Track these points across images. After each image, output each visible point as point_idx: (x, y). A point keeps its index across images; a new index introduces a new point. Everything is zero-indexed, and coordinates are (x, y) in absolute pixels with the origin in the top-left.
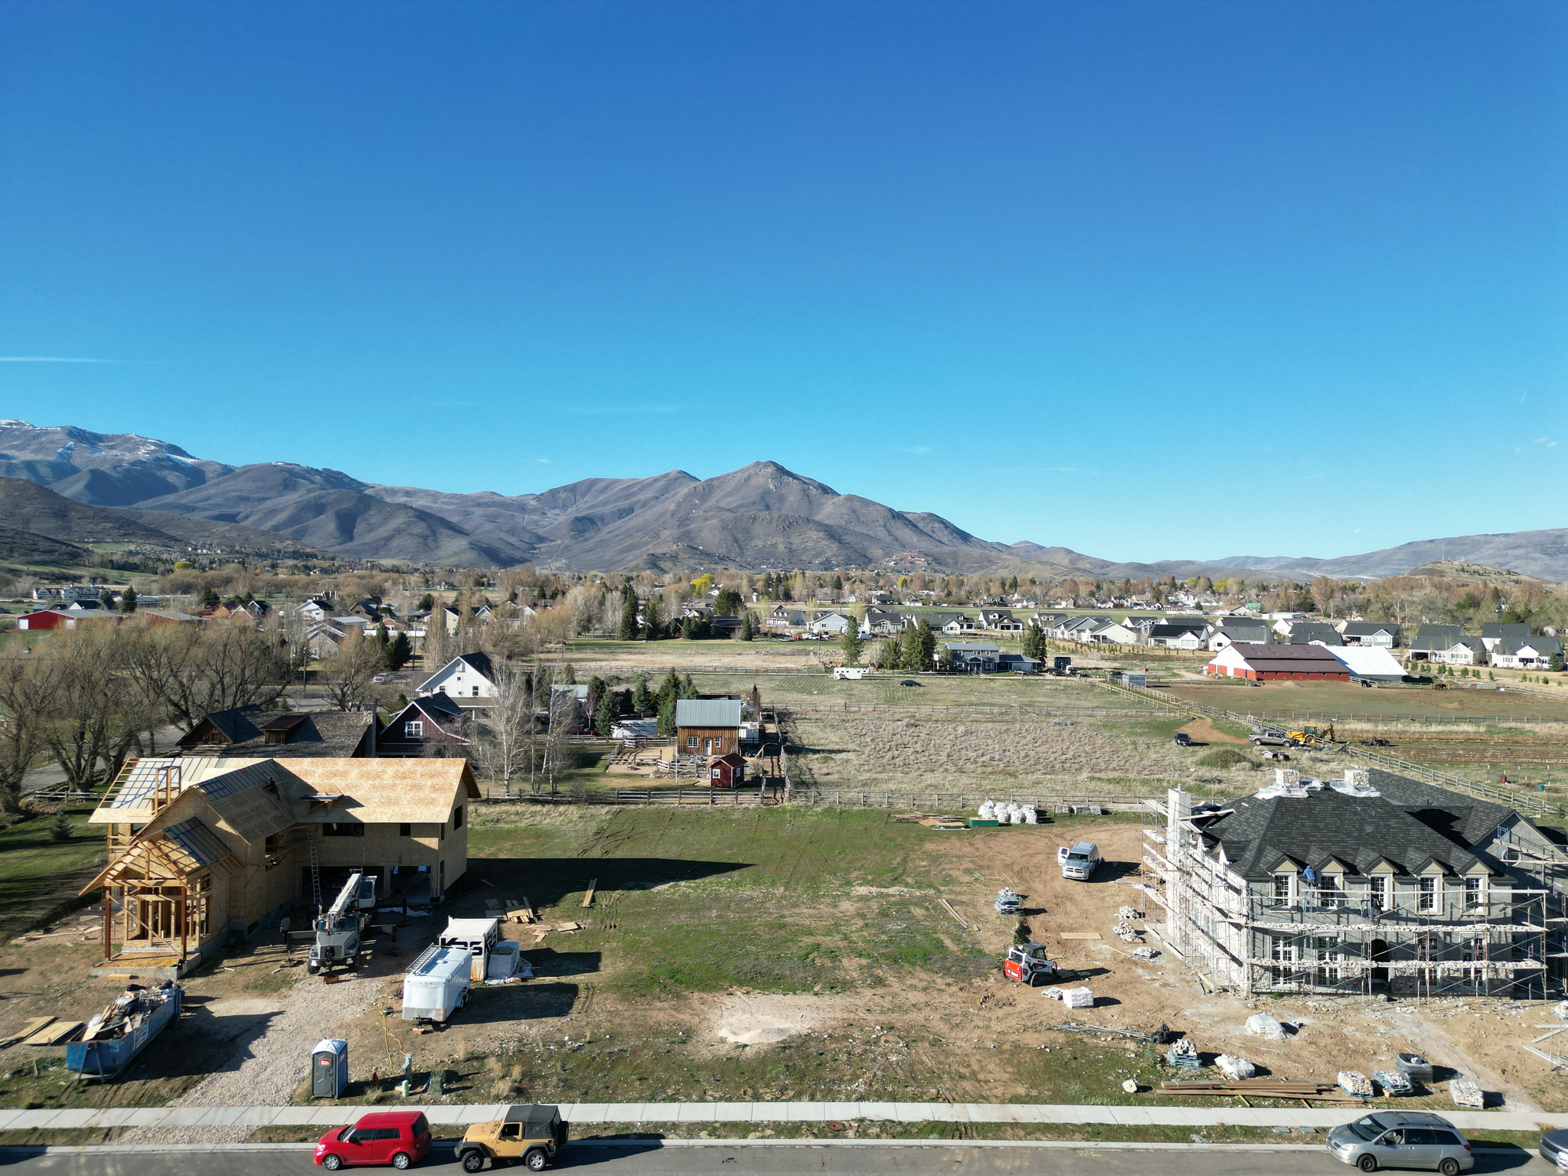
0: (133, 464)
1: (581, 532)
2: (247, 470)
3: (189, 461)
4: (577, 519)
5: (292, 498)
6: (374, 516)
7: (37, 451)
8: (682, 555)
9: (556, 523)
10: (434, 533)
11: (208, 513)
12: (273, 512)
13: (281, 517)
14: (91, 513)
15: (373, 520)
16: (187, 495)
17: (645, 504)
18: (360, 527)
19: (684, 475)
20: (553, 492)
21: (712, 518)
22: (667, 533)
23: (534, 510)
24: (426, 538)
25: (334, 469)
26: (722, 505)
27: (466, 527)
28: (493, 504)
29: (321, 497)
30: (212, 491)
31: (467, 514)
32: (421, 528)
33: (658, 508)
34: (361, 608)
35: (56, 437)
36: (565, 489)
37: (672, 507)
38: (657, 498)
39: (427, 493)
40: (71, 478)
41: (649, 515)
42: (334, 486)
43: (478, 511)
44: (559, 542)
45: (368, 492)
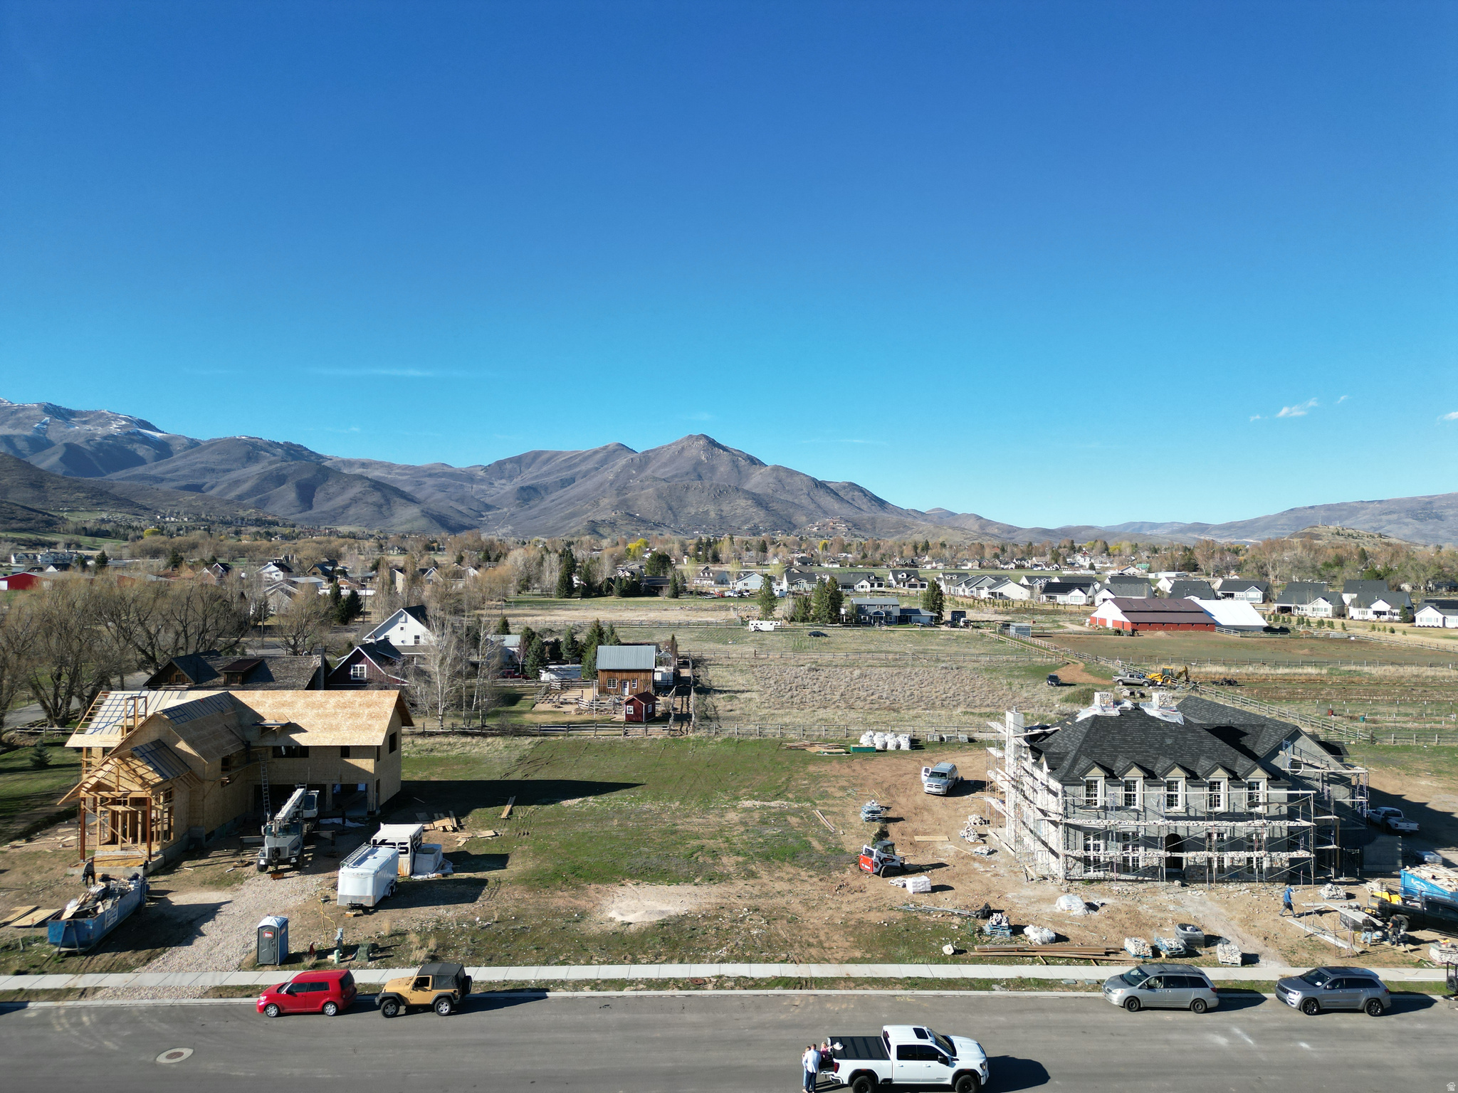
0: (106, 438)
1: (526, 501)
2: (213, 443)
3: (158, 435)
4: (522, 489)
5: (255, 469)
6: (332, 486)
7: (14, 426)
8: (620, 522)
9: (502, 492)
10: (388, 501)
11: (175, 484)
12: (237, 483)
13: (245, 487)
14: (65, 484)
15: (331, 490)
16: (156, 467)
17: (585, 475)
18: (319, 496)
19: (622, 447)
20: (500, 464)
21: (648, 487)
22: (606, 501)
23: (482, 480)
24: (380, 506)
25: (295, 442)
26: (658, 475)
27: (419, 496)
28: (444, 475)
29: (281, 469)
30: (179, 463)
31: (419, 484)
32: (376, 497)
33: (598, 478)
34: (317, 569)
35: (32, 413)
36: (511, 460)
37: (611, 477)
38: (597, 469)
39: (381, 465)
40: (47, 452)
41: (589, 484)
42: (295, 458)
43: (430, 481)
44: (505, 510)
45: (327, 464)
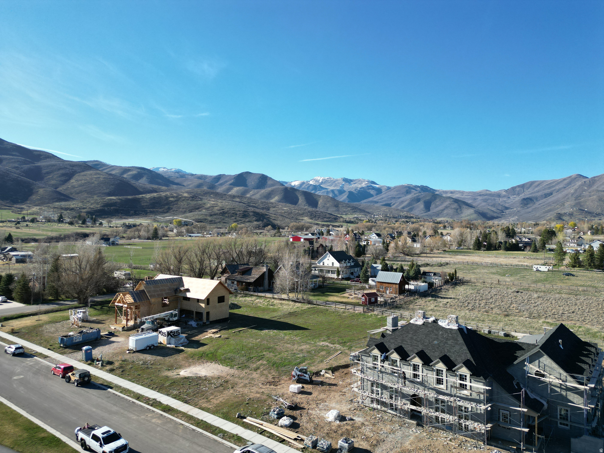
0: (361, 188)
1: (526, 205)
2: (395, 188)
3: (377, 186)
4: (524, 199)
5: (409, 196)
6: (438, 202)
7: (334, 186)
8: (575, 213)
9: (514, 201)
10: (460, 207)
11: (382, 203)
12: (402, 202)
13: (405, 204)
14: (345, 205)
15: (437, 204)
16: (376, 197)
17: (558, 191)
18: (433, 206)
19: (580, 176)
20: (513, 189)
21: (593, 195)
22: (568, 203)
23: (504, 196)
24: (457, 209)
25: (424, 185)
26: (600, 189)
27: (474, 205)
28: (486, 195)
29: (419, 196)
30: (383, 196)
31: (475, 199)
32: (455, 206)
33: (565, 192)
35: (339, 182)
36: (519, 186)
37: (572, 191)
38: (565, 187)
39: (459, 192)
40: (343, 194)
41: (560, 195)
42: (424, 191)
43: (480, 198)
44: (515, 209)
45: (437, 193)
